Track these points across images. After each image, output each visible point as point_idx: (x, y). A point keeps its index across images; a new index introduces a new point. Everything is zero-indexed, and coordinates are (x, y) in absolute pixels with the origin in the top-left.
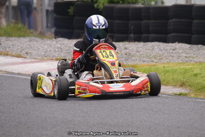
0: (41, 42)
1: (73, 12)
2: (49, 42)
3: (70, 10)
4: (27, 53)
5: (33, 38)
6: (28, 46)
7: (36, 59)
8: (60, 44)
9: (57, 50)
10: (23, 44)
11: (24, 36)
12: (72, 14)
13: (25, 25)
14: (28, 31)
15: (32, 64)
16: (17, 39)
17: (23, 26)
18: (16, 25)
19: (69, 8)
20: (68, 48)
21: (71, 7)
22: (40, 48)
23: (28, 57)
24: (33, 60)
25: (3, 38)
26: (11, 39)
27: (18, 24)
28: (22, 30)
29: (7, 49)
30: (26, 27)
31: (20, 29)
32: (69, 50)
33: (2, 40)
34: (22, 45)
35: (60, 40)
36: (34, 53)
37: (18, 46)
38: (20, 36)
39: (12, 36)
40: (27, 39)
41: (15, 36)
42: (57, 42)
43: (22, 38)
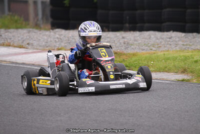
0: (40, 33)
2: (47, 33)
4: (28, 44)
6: (28, 37)
7: (37, 49)
8: (59, 35)
9: (57, 40)
10: (23, 35)
11: (21, 28)
12: (68, 5)
14: (24, 23)
15: (35, 54)
16: (16, 30)
17: (19, 18)
18: (13, 18)
20: (67, 39)
22: (40, 38)
23: (29, 47)
24: (35, 50)
25: (2, 30)
26: (9, 30)
27: (14, 16)
28: (19, 22)
29: (9, 40)
30: (22, 19)
31: (16, 21)
32: (69, 40)
33: (2, 32)
34: (22, 37)
35: (57, 31)
36: (35, 43)
37: (18, 37)
38: (17, 28)
39: (10, 28)
40: (25, 31)
41: (13, 28)
42: (55, 33)
43: (20, 30)
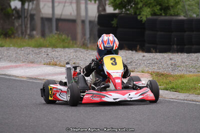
0: (87, 53)
1: (117, 24)
3: (113, 22)
4: (74, 64)
5: (78, 49)
6: (75, 57)
11: (68, 47)
12: (116, 26)
13: (68, 36)
14: (71, 42)
16: (62, 50)
17: (66, 37)
18: (60, 37)
19: (113, 20)
21: (115, 19)
25: (49, 49)
26: (56, 49)
27: (62, 35)
28: (66, 41)
29: (55, 59)
30: (70, 38)
31: (63, 40)
33: (49, 51)
34: (68, 56)
37: (65, 56)
38: (64, 47)
39: (57, 47)
40: (72, 50)
41: (60, 47)
43: (67, 49)
